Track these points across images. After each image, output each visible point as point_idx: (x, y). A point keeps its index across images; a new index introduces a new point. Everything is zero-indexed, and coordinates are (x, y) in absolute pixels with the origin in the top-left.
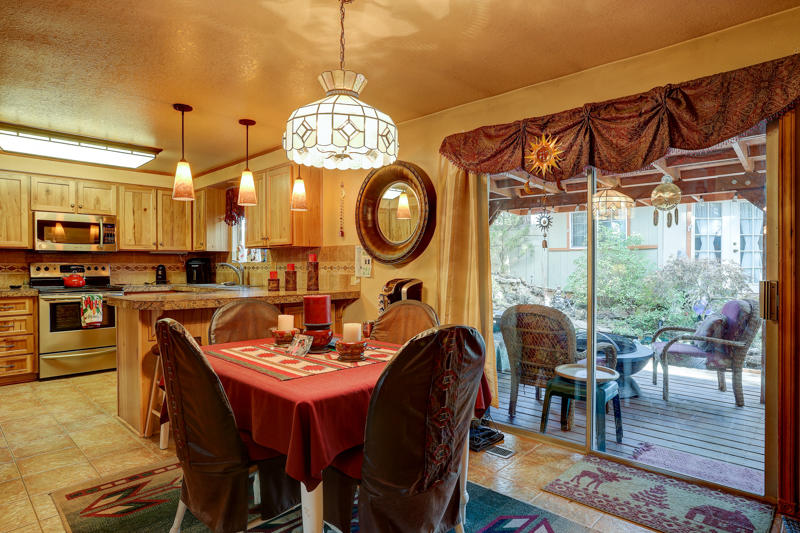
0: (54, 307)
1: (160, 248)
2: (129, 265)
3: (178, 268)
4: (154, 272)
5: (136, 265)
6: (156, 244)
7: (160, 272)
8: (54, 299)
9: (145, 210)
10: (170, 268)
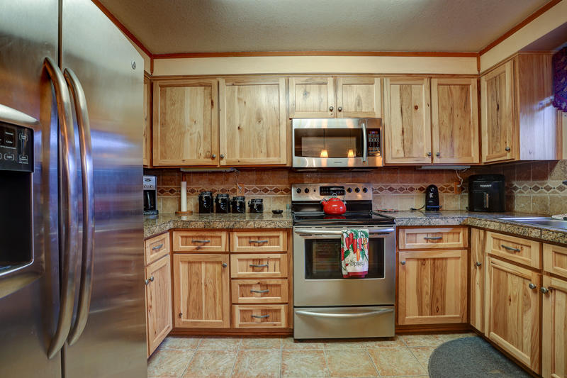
0: (309, 244)
1: (437, 160)
2: (393, 185)
3: (452, 189)
4: (423, 195)
5: (401, 185)
6: (431, 155)
7: (431, 196)
8: (310, 234)
9: (416, 108)
10: (442, 189)
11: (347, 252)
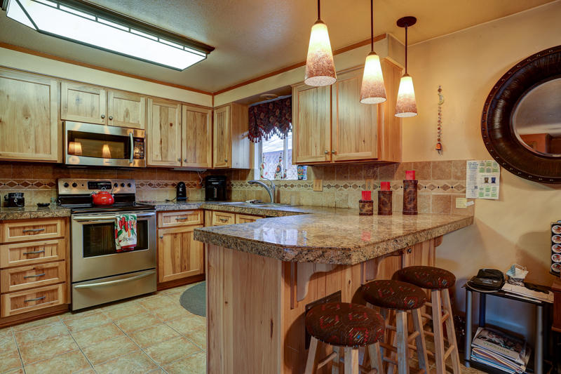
0: (87, 229)
1: (184, 165)
2: (152, 182)
3: (195, 185)
4: (174, 189)
5: (159, 181)
6: (181, 160)
7: (180, 190)
8: (87, 220)
9: (171, 125)
10: (188, 185)
11: (121, 231)
